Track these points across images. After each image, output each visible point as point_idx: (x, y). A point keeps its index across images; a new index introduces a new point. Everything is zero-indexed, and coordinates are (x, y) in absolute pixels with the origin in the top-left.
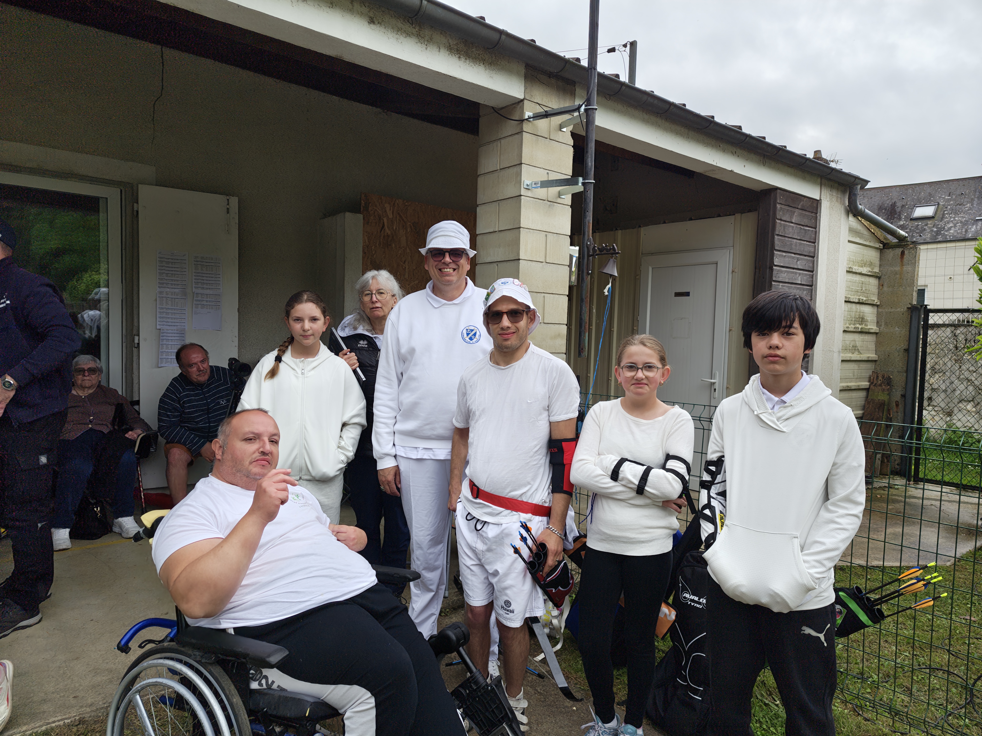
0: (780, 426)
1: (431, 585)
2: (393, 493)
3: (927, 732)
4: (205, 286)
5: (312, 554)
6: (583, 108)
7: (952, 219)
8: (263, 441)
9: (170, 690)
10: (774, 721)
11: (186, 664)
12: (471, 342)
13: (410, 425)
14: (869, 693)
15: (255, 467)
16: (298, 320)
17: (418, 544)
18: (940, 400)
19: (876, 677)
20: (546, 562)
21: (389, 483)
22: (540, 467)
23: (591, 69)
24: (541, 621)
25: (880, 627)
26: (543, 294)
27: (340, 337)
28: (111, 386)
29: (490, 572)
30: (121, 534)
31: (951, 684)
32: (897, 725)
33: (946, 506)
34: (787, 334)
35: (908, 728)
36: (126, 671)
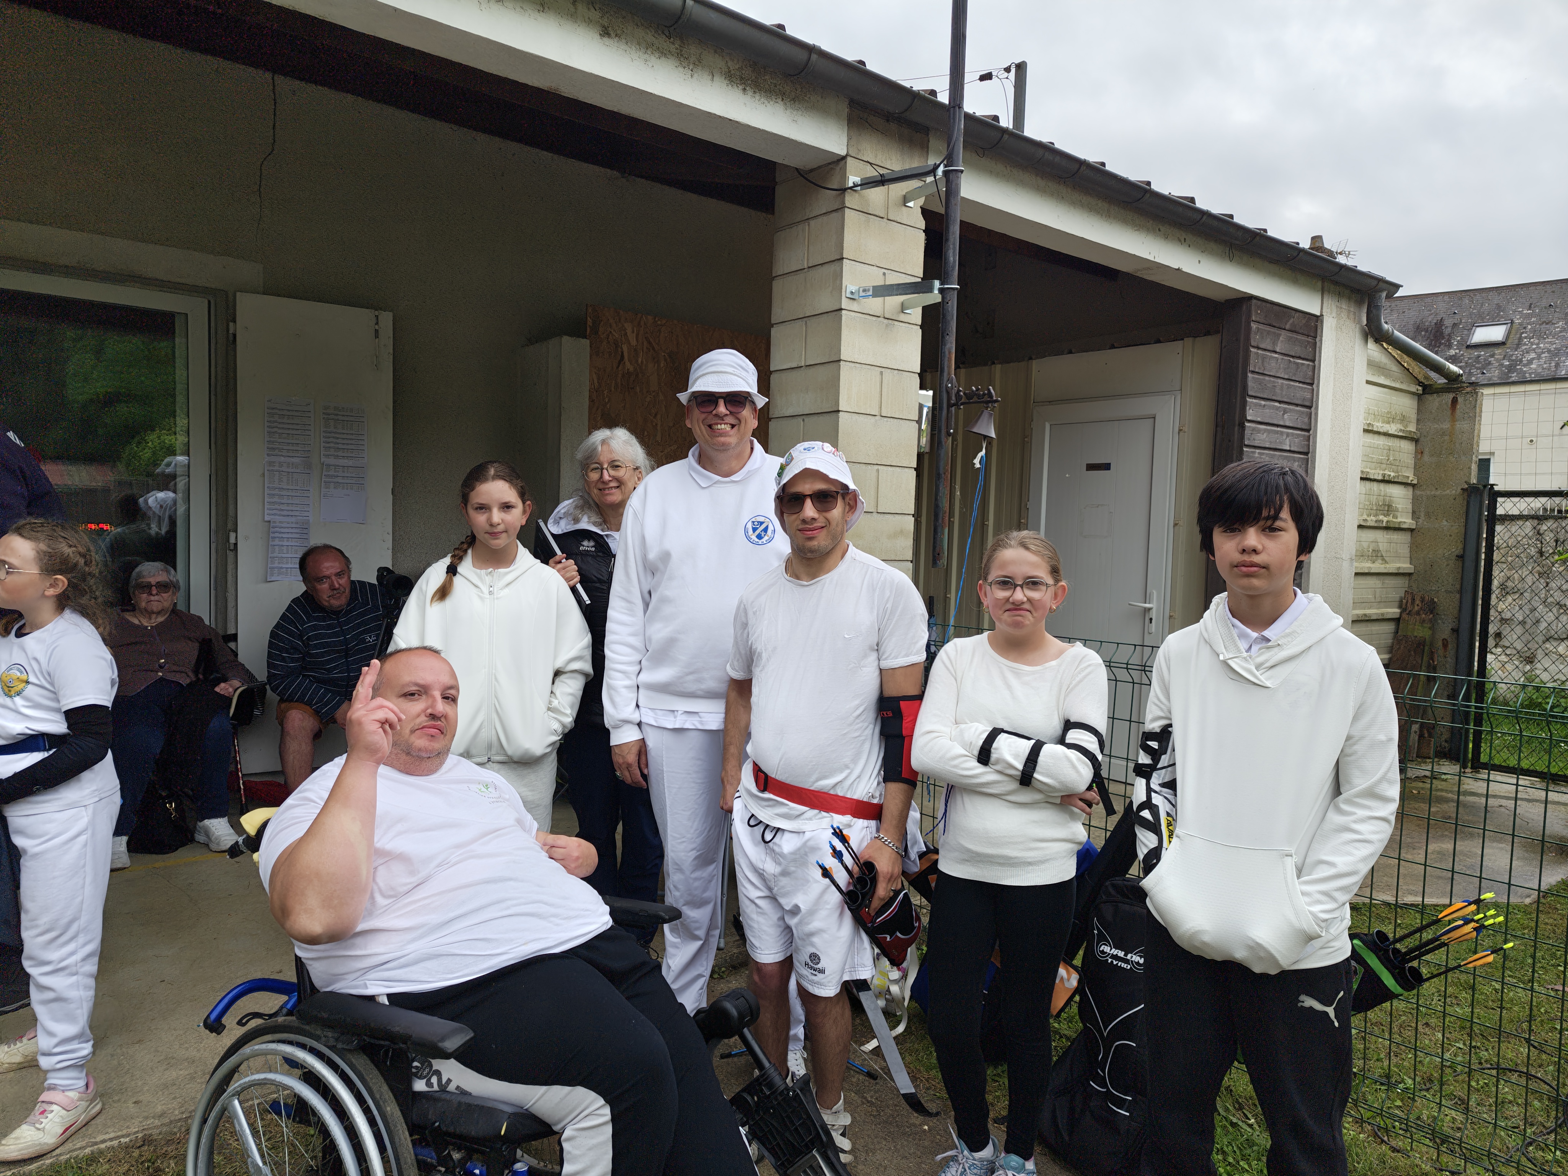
0: (1261, 677)
1: (698, 929)
2: (635, 783)
3: (1493, 1171)
4: (340, 453)
5: (510, 879)
6: (941, 169)
7: (1534, 346)
8: (433, 697)
9: (286, 1092)
10: (1245, 1152)
11: (313, 1051)
12: (760, 542)
13: (663, 674)
14: (1399, 1107)
15: (420, 738)
16: (481, 508)
17: (677, 864)
18: (1515, 637)
19: (1410, 1082)
20: (874, 892)
21: (629, 766)
22: (864, 741)
23: (954, 107)
24: (872, 987)
25: (1418, 1001)
26: (876, 467)
27: (553, 535)
28: (192, 612)
29: (787, 908)
30: (208, 845)
31: (1532, 1093)
32: (1444, 1159)
33: (1523, 808)
34: (1271, 529)
35: (1463, 1164)
36: (216, 1061)
